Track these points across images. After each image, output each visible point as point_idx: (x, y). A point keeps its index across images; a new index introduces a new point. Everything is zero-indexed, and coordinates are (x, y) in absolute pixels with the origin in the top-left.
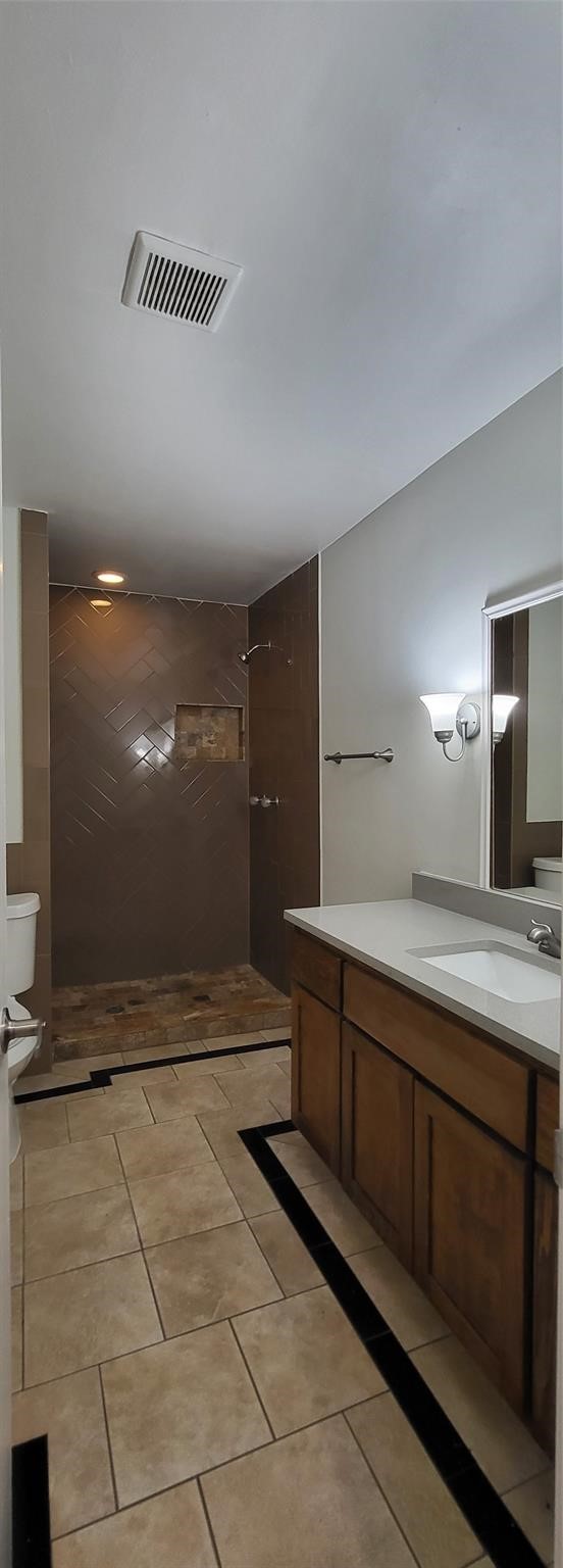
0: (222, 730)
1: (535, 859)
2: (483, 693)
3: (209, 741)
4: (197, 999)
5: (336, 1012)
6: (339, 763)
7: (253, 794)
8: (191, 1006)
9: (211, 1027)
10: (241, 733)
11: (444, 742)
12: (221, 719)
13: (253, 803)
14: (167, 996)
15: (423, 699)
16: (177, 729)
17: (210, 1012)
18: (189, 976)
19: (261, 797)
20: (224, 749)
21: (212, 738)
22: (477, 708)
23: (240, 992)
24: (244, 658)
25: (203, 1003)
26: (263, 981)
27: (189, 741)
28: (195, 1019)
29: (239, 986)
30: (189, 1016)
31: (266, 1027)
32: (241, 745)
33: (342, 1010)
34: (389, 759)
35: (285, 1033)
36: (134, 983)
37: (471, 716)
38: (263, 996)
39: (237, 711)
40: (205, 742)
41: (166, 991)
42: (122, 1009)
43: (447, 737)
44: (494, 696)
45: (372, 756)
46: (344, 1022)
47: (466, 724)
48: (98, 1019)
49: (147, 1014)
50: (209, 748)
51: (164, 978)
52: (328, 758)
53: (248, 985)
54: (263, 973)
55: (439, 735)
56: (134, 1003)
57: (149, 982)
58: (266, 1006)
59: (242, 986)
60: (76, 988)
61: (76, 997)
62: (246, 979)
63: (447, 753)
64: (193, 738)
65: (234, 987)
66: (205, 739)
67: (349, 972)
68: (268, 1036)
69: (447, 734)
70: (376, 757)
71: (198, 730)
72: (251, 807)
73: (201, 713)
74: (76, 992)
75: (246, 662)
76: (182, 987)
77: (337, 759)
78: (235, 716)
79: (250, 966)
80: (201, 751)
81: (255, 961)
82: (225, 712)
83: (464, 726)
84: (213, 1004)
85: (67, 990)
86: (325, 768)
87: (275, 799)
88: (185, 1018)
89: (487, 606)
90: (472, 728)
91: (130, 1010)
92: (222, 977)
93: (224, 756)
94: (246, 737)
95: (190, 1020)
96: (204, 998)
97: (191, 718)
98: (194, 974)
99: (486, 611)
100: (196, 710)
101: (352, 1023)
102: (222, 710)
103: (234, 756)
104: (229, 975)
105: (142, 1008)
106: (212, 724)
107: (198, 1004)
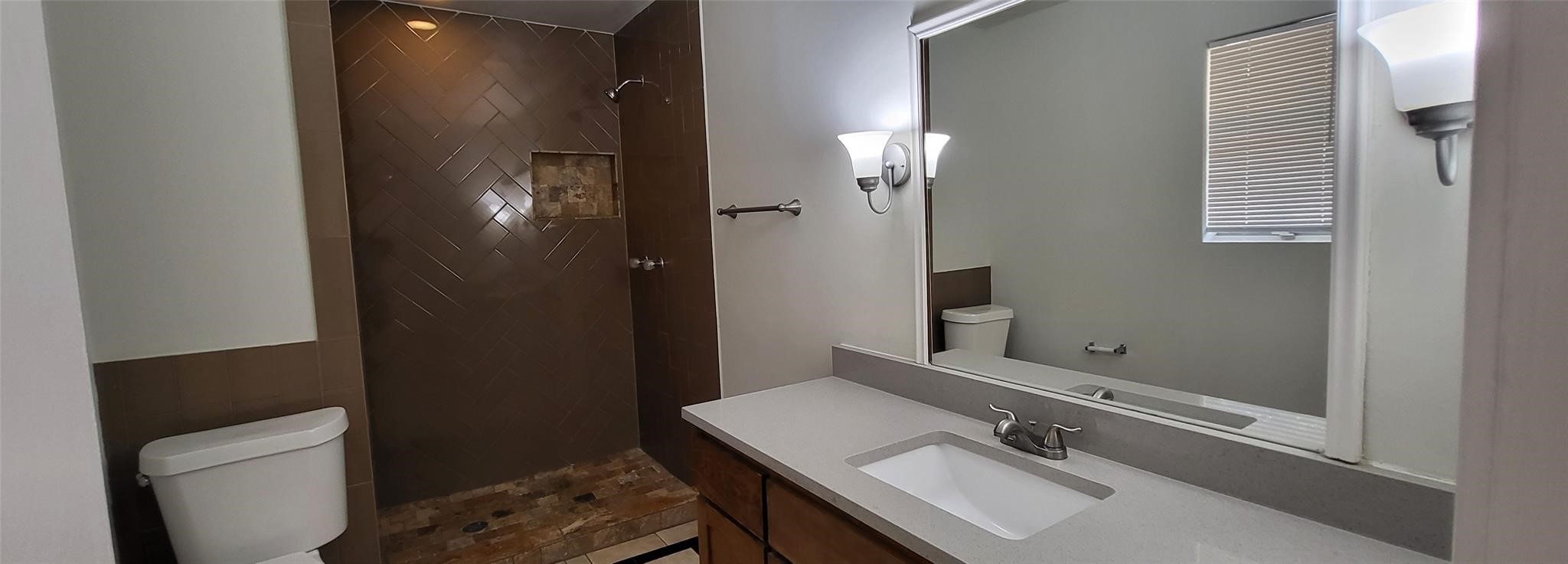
0: (592, 182)
1: (944, 311)
2: (913, 130)
3: (577, 196)
4: (578, 499)
5: (756, 538)
6: (734, 217)
7: (632, 256)
8: (572, 510)
9: (598, 538)
10: (614, 185)
11: (869, 191)
12: (589, 169)
13: (634, 266)
14: (541, 501)
15: (843, 138)
16: (535, 180)
17: (596, 517)
18: (569, 471)
19: (642, 258)
20: (595, 205)
21: (580, 191)
22: (906, 150)
23: (631, 484)
24: (612, 95)
25: (588, 505)
26: (658, 469)
27: (550, 196)
28: (578, 530)
29: (629, 478)
30: (570, 527)
31: (663, 526)
32: (615, 198)
33: (766, 537)
34: (796, 212)
35: (689, 531)
36: (500, 488)
37: (899, 157)
38: (659, 487)
39: (608, 159)
40: (570, 197)
41: (542, 494)
42: (484, 525)
43: (873, 185)
44: (927, 135)
45: (776, 208)
46: (770, 554)
47: (893, 169)
48: (452, 542)
49: (517, 527)
50: (577, 204)
51: (536, 477)
52: (721, 212)
53: (639, 475)
54: (658, 457)
55: (864, 182)
56: (499, 514)
57: (518, 485)
58: (663, 501)
59: (633, 476)
60: (423, 503)
61: (423, 514)
62: (636, 467)
63: (873, 204)
64: (556, 193)
65: (623, 479)
66: (571, 193)
67: (774, 493)
68: (667, 538)
69: (872, 181)
70: (781, 210)
71: (561, 183)
72: (632, 270)
73: (564, 164)
74: (422, 508)
75: (616, 100)
76: (564, 485)
77: (732, 213)
78: (606, 165)
79: (640, 450)
80: (566, 207)
81: (645, 444)
82: (593, 160)
83: (890, 170)
84: (600, 504)
85: (411, 506)
86: (718, 225)
87: (659, 261)
88: (565, 530)
89: (915, 21)
90: (900, 173)
91: (495, 525)
92: (609, 468)
93: (595, 212)
94: (621, 190)
95: (570, 533)
96: (588, 497)
97: (553, 169)
98: (574, 467)
99: (914, 29)
100: (557, 159)
101: (779, 556)
102: (590, 159)
103: (608, 213)
104: (616, 464)
105: (511, 520)
106: (579, 175)
107: (581, 506)
